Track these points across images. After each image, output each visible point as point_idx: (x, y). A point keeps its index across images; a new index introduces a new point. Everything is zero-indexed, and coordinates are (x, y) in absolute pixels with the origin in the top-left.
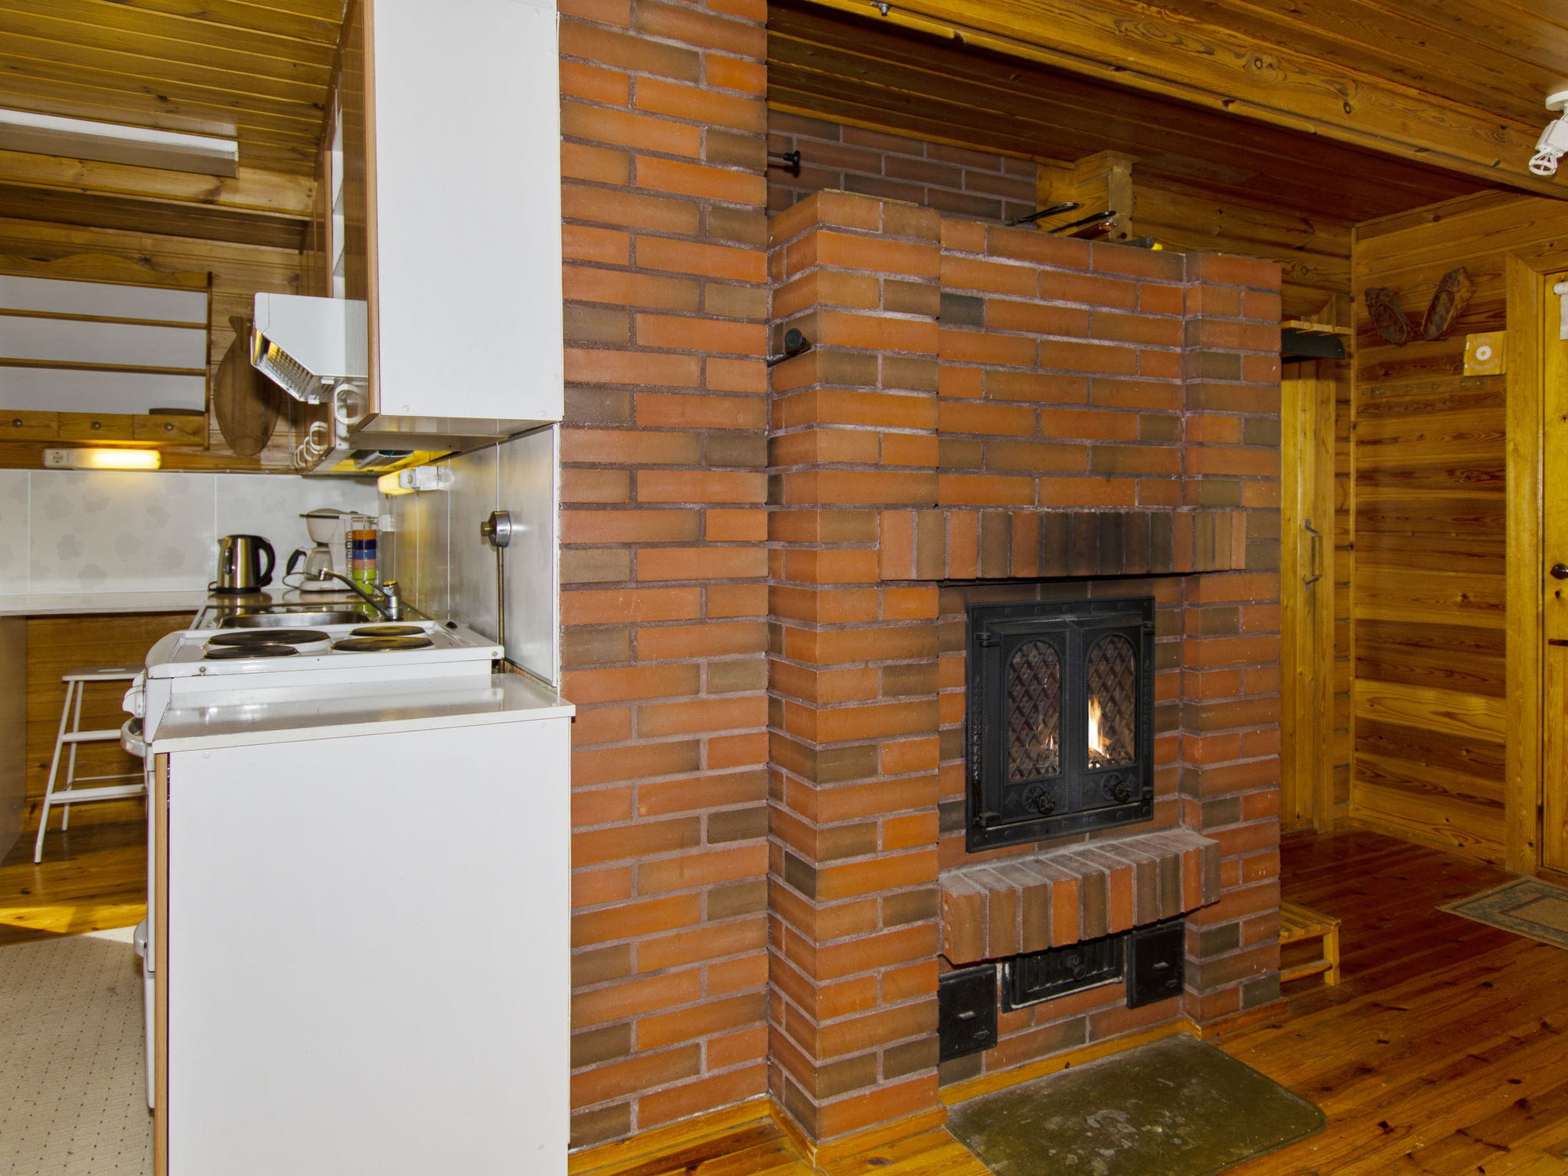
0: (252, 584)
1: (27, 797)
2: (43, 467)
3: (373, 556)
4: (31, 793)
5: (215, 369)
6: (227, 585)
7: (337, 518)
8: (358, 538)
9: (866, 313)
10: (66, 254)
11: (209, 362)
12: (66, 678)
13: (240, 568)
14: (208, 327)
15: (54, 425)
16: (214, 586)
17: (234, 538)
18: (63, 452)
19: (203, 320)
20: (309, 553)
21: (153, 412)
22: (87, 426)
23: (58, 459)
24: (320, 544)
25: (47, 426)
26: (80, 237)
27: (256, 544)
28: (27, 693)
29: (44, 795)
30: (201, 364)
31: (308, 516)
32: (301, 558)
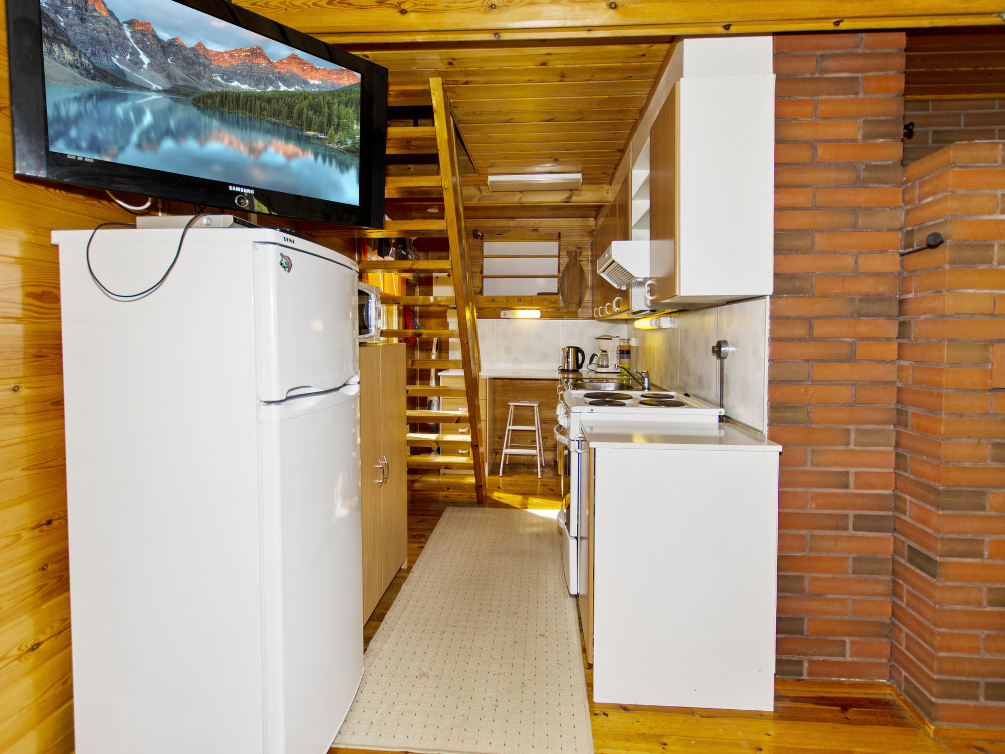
0: (575, 368)
1: (494, 449)
2: (500, 318)
3: (629, 358)
4: (496, 448)
5: (561, 274)
6: (566, 368)
7: (611, 339)
8: (622, 349)
9: (987, 217)
10: (508, 231)
11: (559, 271)
12: (509, 404)
13: (571, 360)
14: (559, 257)
15: (505, 301)
16: (560, 368)
17: (569, 347)
18: (507, 312)
19: (556, 253)
20: (599, 355)
21: (539, 294)
22: (516, 301)
23: (505, 315)
24: (603, 351)
25: (503, 302)
26: (513, 223)
27: (578, 350)
28: (494, 408)
29: (502, 449)
30: (556, 273)
31: (598, 338)
32: (595, 357)
